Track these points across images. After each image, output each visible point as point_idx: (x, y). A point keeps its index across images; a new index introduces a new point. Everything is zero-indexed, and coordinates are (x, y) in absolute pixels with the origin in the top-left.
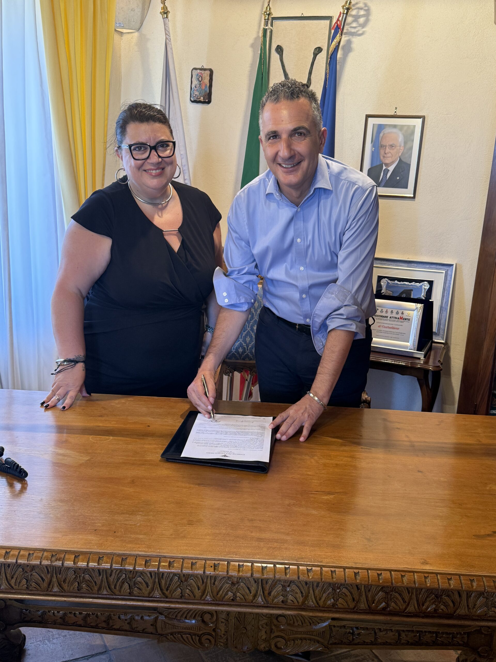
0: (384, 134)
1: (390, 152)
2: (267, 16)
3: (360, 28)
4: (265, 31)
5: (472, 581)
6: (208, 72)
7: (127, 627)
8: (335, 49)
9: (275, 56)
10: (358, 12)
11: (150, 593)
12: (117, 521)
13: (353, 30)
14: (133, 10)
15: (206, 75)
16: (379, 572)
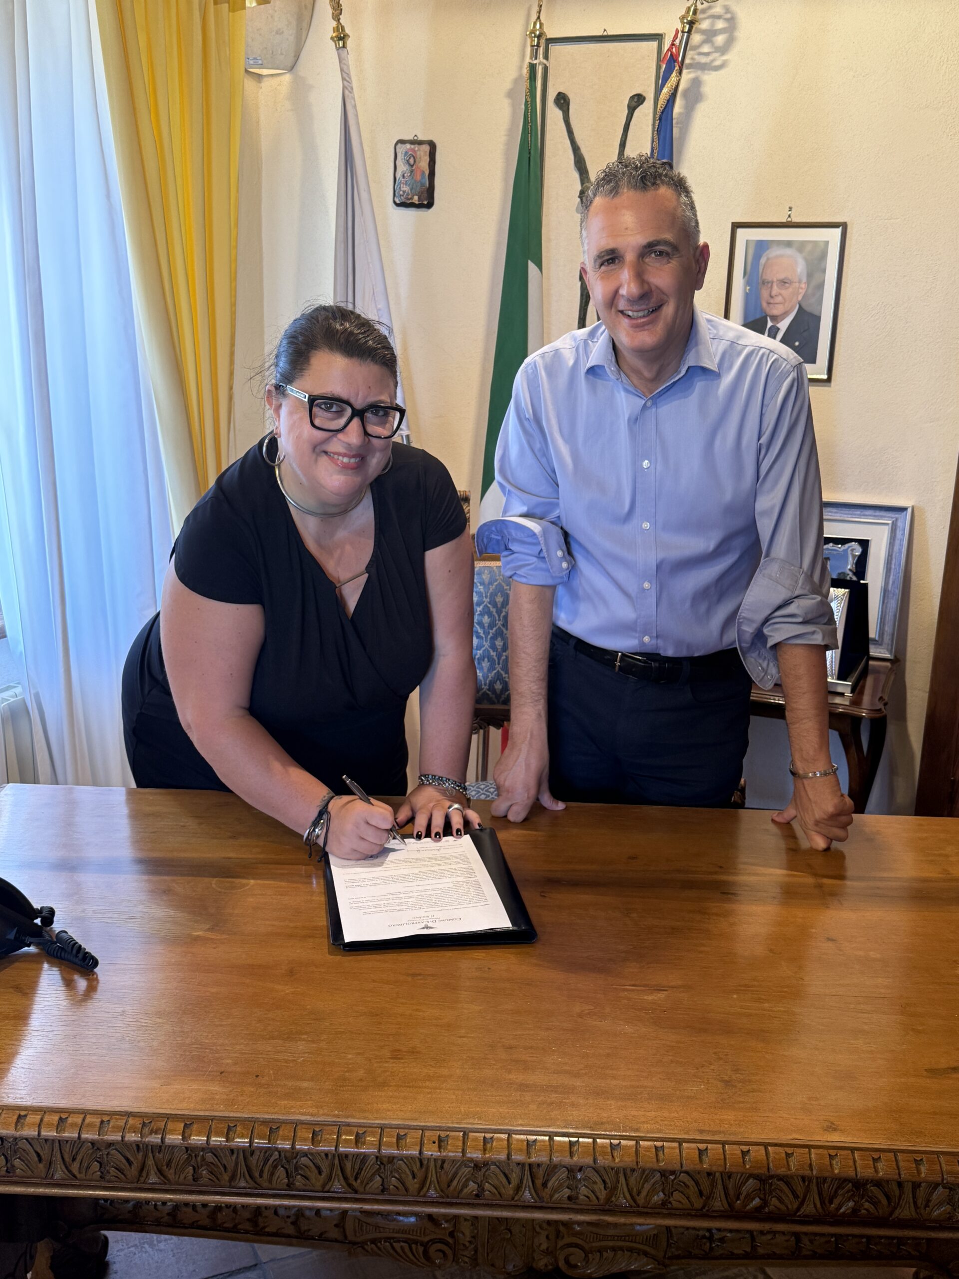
0: (768, 259)
1: (780, 294)
2: (536, 39)
3: (717, 55)
4: (532, 68)
5: (918, 1162)
6: (426, 148)
7: (290, 1230)
8: (668, 101)
9: (554, 114)
10: (713, 24)
11: (324, 1185)
12: (261, 1054)
13: (703, 60)
14: (279, 32)
15: (422, 154)
16: (745, 1148)
